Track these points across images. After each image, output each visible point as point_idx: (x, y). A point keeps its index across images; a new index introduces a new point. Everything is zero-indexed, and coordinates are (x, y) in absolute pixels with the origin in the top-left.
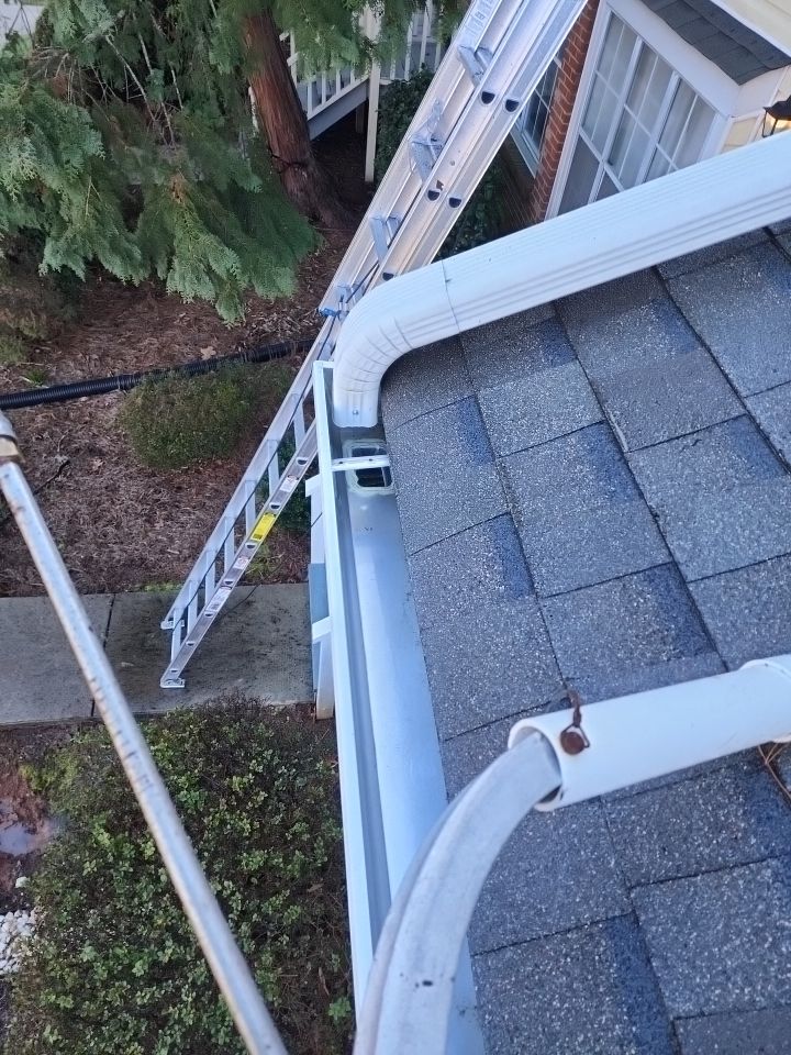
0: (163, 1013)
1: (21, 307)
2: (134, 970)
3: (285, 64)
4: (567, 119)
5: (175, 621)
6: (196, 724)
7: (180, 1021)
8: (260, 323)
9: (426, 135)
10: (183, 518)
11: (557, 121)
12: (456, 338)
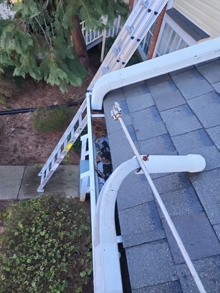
0: (35, 273)
1: (5, 88)
2: (27, 261)
3: (81, 30)
4: (154, 49)
5: (42, 174)
6: (48, 198)
7: (39, 275)
8: (70, 96)
9: (117, 47)
10: (46, 147)
11: (151, 49)
12: (122, 88)
